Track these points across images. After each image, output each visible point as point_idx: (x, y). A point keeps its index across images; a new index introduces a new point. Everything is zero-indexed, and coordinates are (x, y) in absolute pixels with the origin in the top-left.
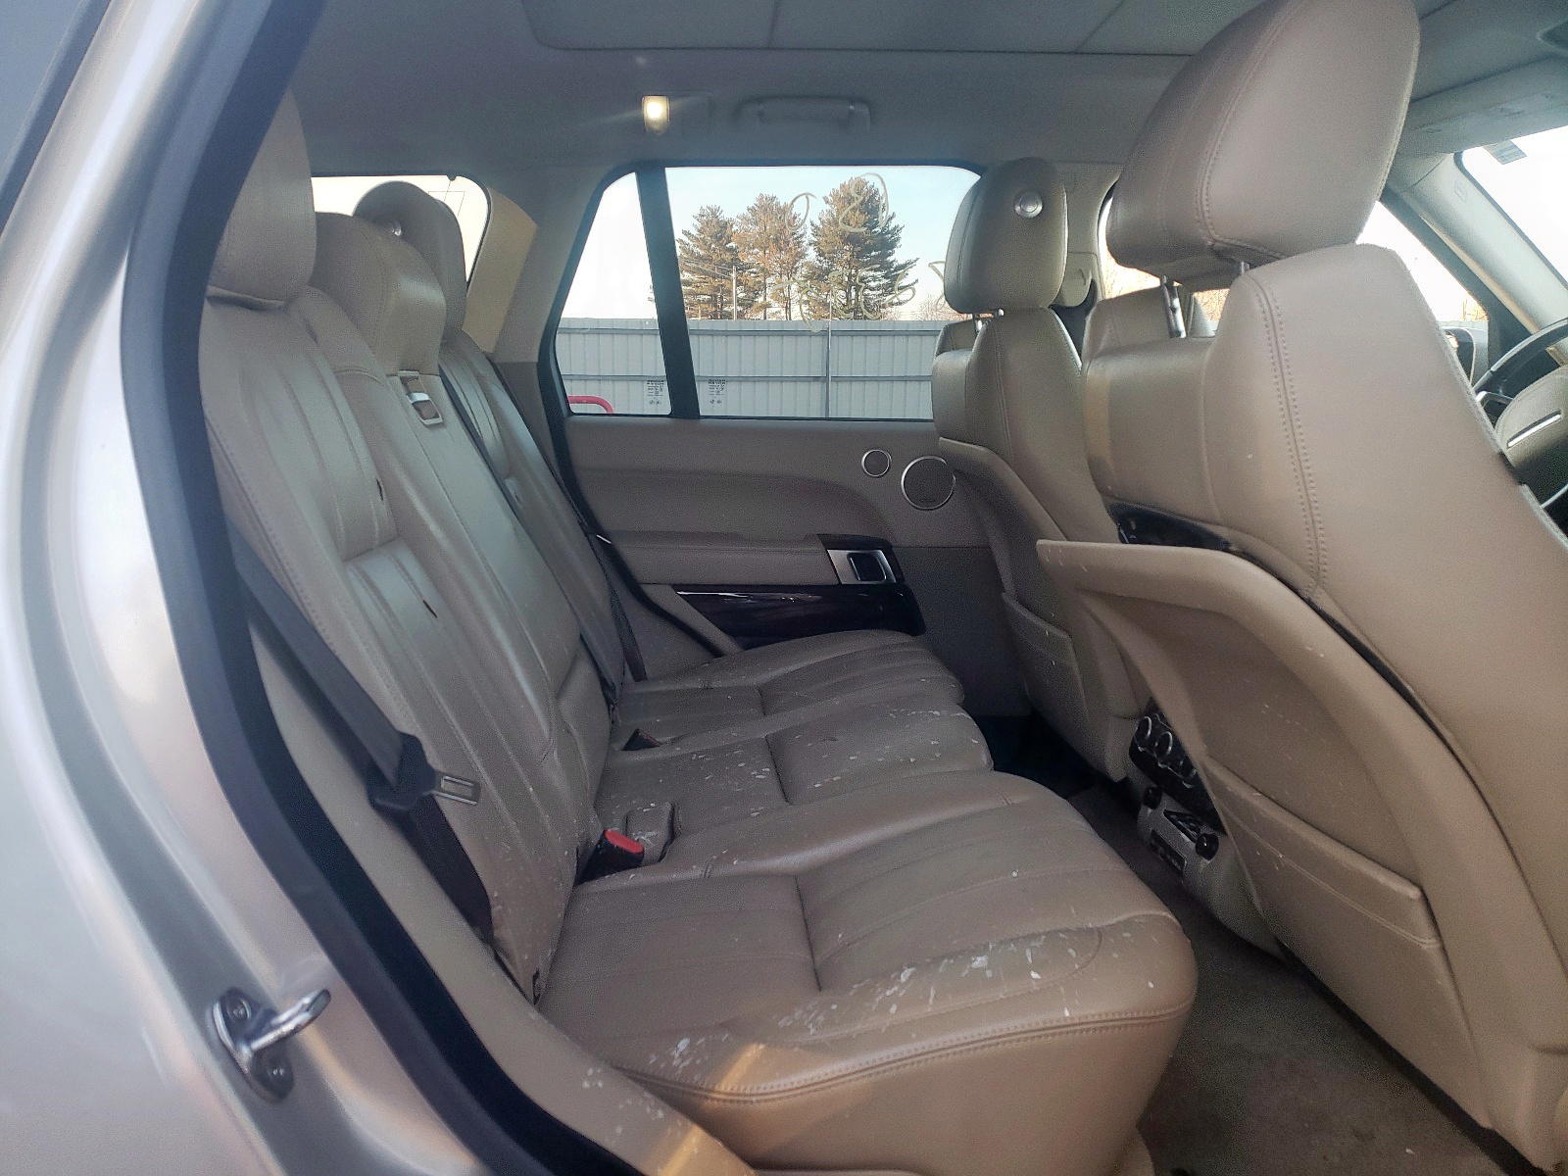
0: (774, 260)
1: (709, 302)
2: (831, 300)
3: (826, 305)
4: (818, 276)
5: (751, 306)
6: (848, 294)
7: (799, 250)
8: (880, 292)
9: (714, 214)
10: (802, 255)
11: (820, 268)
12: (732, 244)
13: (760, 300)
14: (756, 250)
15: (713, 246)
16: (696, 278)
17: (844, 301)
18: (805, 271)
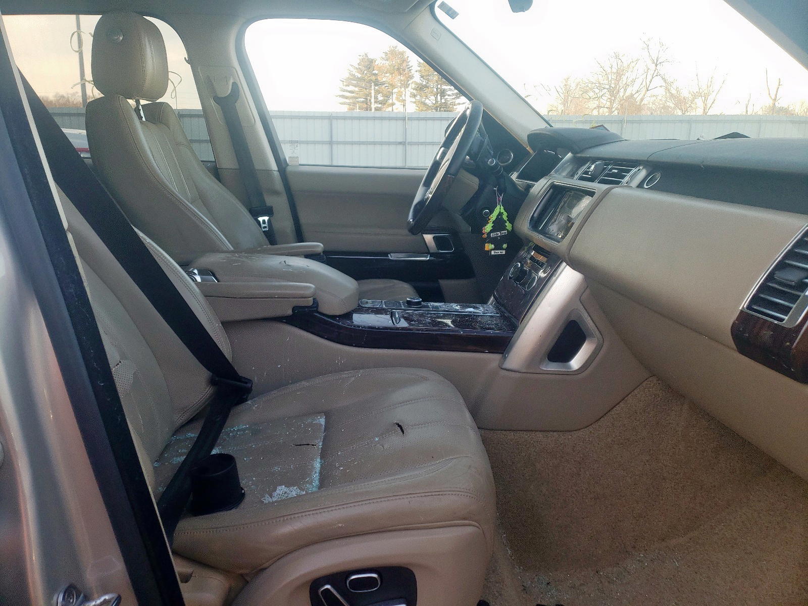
0: (397, 79)
1: (363, 102)
2: (427, 101)
3: (425, 104)
4: (421, 88)
5: (385, 104)
6: (436, 98)
7: (410, 74)
8: (454, 97)
9: (366, 55)
10: (411, 77)
11: (421, 84)
12: (376, 72)
13: (390, 101)
14: (388, 75)
15: (365, 72)
16: (357, 89)
17: (434, 102)
18: (413, 86)
